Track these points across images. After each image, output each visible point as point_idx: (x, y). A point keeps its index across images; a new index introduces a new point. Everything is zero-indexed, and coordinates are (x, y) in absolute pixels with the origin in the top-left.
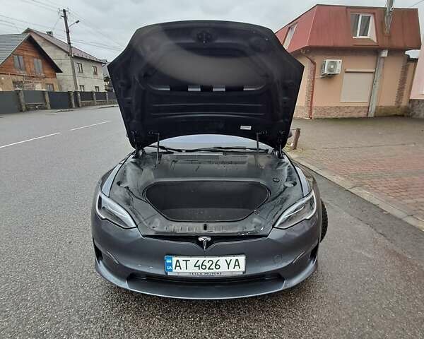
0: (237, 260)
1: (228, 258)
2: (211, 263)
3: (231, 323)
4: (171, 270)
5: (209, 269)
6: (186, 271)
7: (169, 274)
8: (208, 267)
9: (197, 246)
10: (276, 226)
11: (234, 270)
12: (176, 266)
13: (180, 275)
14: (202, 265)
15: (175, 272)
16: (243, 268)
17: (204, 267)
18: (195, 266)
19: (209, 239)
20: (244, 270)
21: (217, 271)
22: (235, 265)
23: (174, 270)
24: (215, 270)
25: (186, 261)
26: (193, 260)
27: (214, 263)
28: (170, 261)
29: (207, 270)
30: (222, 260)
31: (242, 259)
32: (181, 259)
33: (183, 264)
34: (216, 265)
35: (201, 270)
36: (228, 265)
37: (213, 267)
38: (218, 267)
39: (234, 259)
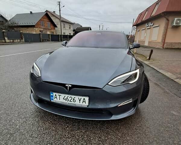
0: (84, 99)
1: (80, 97)
2: (71, 98)
3: (81, 132)
4: (53, 99)
5: (70, 101)
6: (60, 101)
7: (52, 101)
8: (69, 100)
9: (65, 89)
10: (109, 84)
11: (82, 104)
12: (55, 98)
13: (57, 102)
14: (67, 99)
15: (55, 100)
16: (87, 104)
17: (68, 100)
18: (63, 99)
19: (71, 86)
20: (88, 105)
21: (74, 103)
22: (83, 102)
23: (54, 100)
24: (73, 103)
25: (60, 95)
26: (63, 96)
27: (73, 99)
28: (52, 95)
29: (69, 102)
30: (77, 98)
31: (87, 99)
32: (57, 94)
33: (58, 97)
34: (74, 100)
35: (66, 101)
36: (80, 101)
37: (72, 100)
38: (74, 101)
39: (83, 98)
